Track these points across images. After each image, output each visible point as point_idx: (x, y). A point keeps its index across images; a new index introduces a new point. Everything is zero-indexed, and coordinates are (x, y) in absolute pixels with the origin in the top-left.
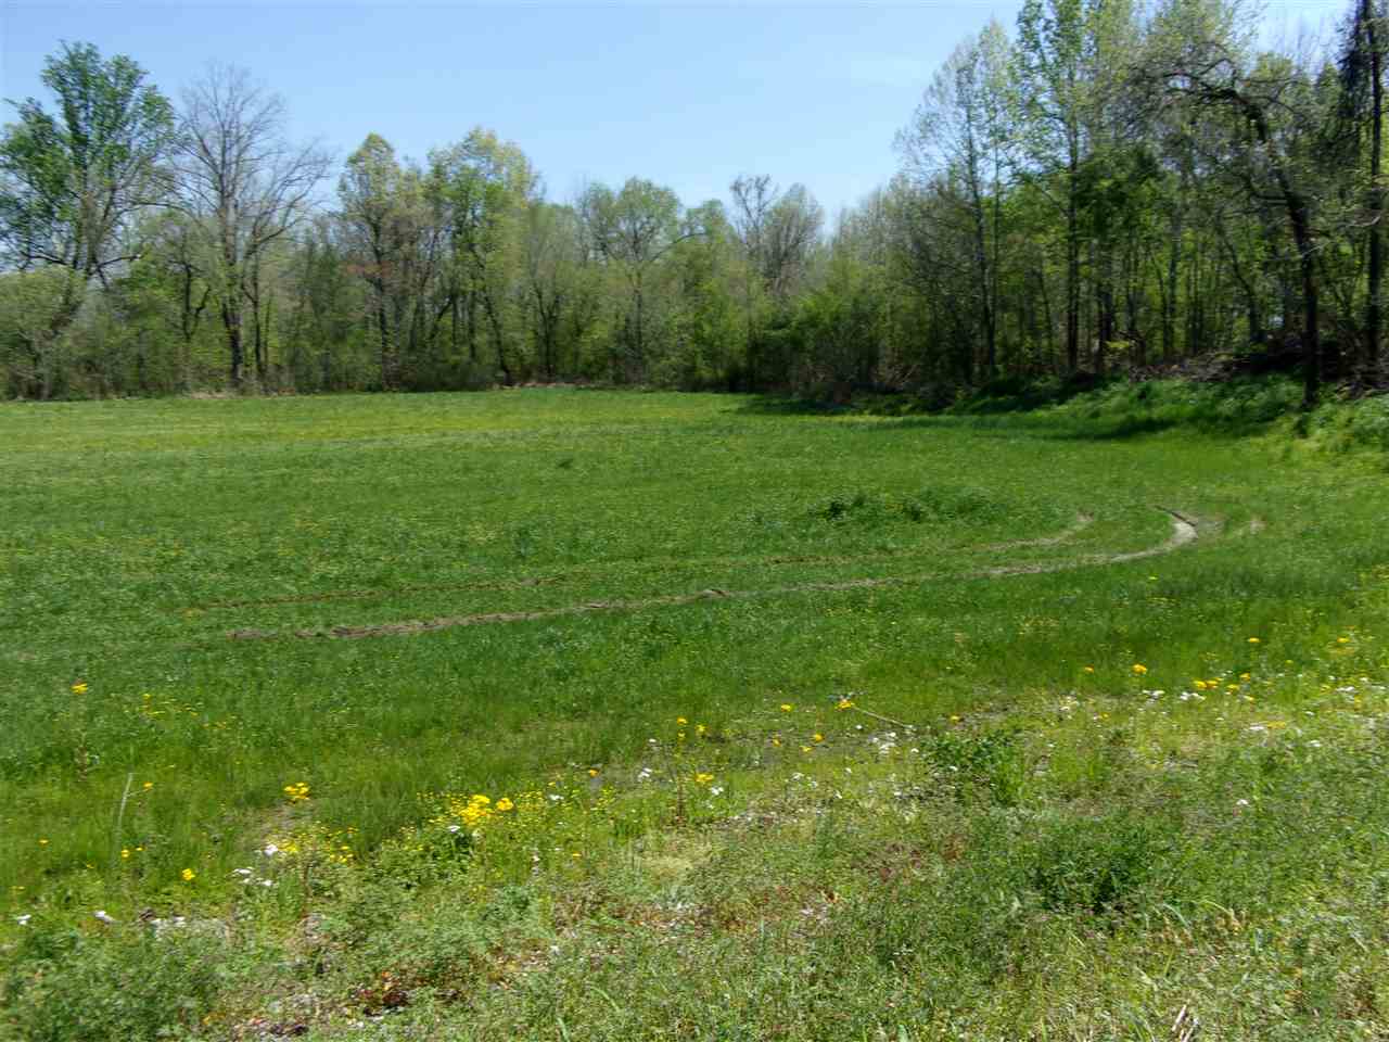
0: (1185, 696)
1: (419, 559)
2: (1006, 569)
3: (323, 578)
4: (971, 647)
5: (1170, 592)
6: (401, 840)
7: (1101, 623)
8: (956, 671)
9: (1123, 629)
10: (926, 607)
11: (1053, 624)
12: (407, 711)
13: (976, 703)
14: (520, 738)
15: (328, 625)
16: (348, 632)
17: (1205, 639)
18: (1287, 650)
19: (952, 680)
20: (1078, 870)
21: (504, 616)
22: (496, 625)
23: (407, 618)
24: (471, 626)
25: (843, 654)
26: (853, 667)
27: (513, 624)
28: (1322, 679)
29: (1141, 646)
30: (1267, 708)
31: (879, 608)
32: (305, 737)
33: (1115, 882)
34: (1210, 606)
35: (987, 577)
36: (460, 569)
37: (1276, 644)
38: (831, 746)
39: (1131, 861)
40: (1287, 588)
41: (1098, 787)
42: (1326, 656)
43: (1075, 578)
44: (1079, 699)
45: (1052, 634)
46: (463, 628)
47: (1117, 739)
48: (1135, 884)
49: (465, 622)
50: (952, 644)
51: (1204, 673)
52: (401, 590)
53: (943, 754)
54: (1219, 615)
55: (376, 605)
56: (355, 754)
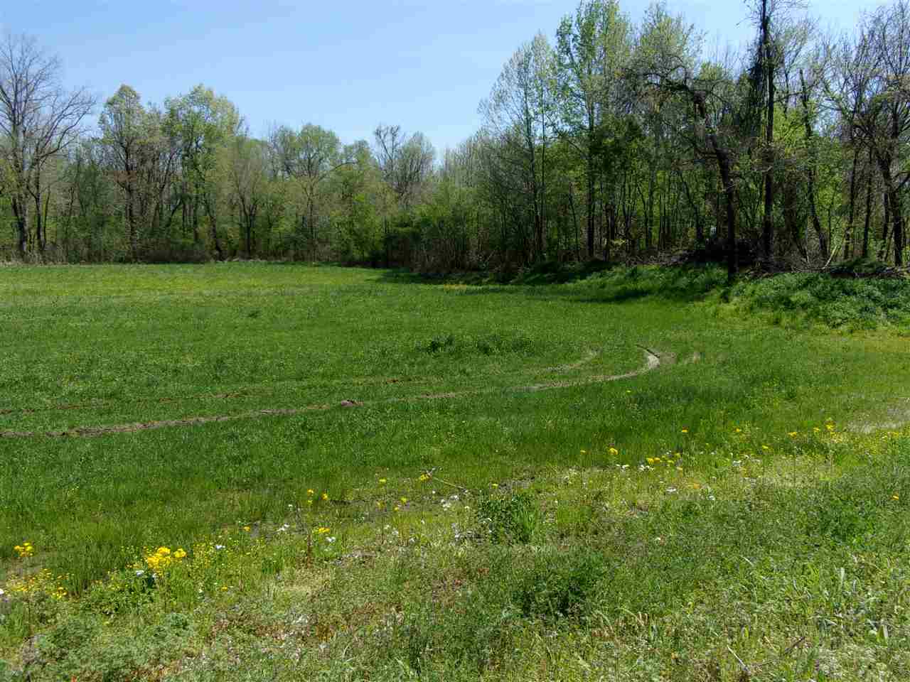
0: (642, 468)
1: (144, 379)
2: (541, 385)
3: (71, 393)
4: (513, 437)
5: (640, 400)
6: (107, 581)
7: (597, 420)
8: (503, 453)
9: (609, 424)
10: (489, 410)
11: (566, 421)
12: (123, 486)
13: (514, 474)
14: (204, 504)
15: (71, 427)
16: (87, 432)
17: (659, 430)
18: (708, 437)
19: (500, 458)
20: (549, 588)
21: (202, 420)
22: (195, 426)
23: (131, 422)
24: (177, 426)
25: (431, 442)
26: (436, 451)
27: (207, 425)
28: (726, 456)
29: (621, 436)
30: (692, 474)
31: (457, 412)
32: (46, 508)
33: (571, 596)
34: (664, 410)
35: (528, 390)
36: (173, 387)
37: (702, 432)
38: (417, 505)
39: (581, 582)
40: (709, 398)
41: (582, 529)
42: (730, 440)
43: (582, 391)
44: (579, 470)
45: (565, 428)
46: (170, 428)
47: (599, 496)
48: (583, 597)
49: (172, 423)
50: (502, 435)
51: (658, 452)
52: (128, 402)
53: (487, 509)
54: (669, 415)
55: (109, 412)
56: (81, 518)
